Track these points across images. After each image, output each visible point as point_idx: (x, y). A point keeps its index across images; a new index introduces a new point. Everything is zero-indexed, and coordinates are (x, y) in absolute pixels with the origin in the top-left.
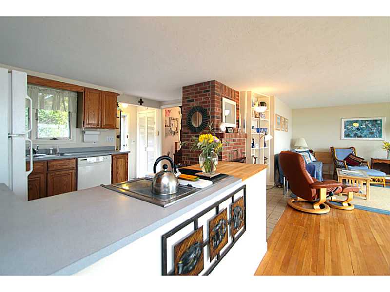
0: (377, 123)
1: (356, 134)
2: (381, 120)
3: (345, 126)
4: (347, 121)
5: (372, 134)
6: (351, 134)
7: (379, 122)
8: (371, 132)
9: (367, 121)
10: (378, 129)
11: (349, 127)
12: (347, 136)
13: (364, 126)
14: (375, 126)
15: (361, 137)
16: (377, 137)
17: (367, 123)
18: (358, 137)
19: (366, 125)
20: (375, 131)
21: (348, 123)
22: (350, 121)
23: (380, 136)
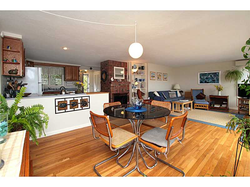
0: (216, 75)
1: (206, 81)
2: (218, 73)
3: (200, 76)
4: (201, 74)
5: (214, 81)
6: (204, 81)
7: (217, 74)
8: (213, 79)
9: (211, 73)
10: (217, 78)
11: (202, 77)
12: (201, 82)
13: (210, 76)
14: (216, 76)
15: (208, 83)
16: (216, 83)
17: (211, 74)
18: (207, 83)
19: (211, 76)
20: (215, 79)
21: (202, 75)
22: (203, 74)
23: (218, 83)
